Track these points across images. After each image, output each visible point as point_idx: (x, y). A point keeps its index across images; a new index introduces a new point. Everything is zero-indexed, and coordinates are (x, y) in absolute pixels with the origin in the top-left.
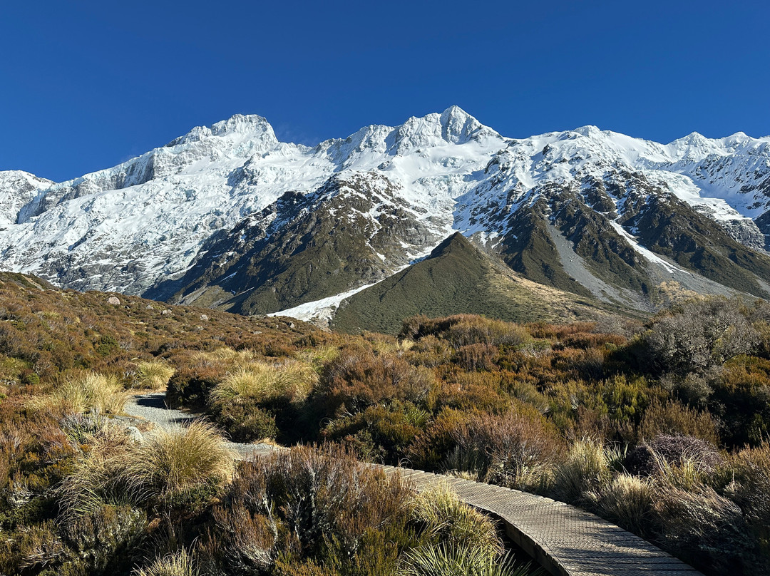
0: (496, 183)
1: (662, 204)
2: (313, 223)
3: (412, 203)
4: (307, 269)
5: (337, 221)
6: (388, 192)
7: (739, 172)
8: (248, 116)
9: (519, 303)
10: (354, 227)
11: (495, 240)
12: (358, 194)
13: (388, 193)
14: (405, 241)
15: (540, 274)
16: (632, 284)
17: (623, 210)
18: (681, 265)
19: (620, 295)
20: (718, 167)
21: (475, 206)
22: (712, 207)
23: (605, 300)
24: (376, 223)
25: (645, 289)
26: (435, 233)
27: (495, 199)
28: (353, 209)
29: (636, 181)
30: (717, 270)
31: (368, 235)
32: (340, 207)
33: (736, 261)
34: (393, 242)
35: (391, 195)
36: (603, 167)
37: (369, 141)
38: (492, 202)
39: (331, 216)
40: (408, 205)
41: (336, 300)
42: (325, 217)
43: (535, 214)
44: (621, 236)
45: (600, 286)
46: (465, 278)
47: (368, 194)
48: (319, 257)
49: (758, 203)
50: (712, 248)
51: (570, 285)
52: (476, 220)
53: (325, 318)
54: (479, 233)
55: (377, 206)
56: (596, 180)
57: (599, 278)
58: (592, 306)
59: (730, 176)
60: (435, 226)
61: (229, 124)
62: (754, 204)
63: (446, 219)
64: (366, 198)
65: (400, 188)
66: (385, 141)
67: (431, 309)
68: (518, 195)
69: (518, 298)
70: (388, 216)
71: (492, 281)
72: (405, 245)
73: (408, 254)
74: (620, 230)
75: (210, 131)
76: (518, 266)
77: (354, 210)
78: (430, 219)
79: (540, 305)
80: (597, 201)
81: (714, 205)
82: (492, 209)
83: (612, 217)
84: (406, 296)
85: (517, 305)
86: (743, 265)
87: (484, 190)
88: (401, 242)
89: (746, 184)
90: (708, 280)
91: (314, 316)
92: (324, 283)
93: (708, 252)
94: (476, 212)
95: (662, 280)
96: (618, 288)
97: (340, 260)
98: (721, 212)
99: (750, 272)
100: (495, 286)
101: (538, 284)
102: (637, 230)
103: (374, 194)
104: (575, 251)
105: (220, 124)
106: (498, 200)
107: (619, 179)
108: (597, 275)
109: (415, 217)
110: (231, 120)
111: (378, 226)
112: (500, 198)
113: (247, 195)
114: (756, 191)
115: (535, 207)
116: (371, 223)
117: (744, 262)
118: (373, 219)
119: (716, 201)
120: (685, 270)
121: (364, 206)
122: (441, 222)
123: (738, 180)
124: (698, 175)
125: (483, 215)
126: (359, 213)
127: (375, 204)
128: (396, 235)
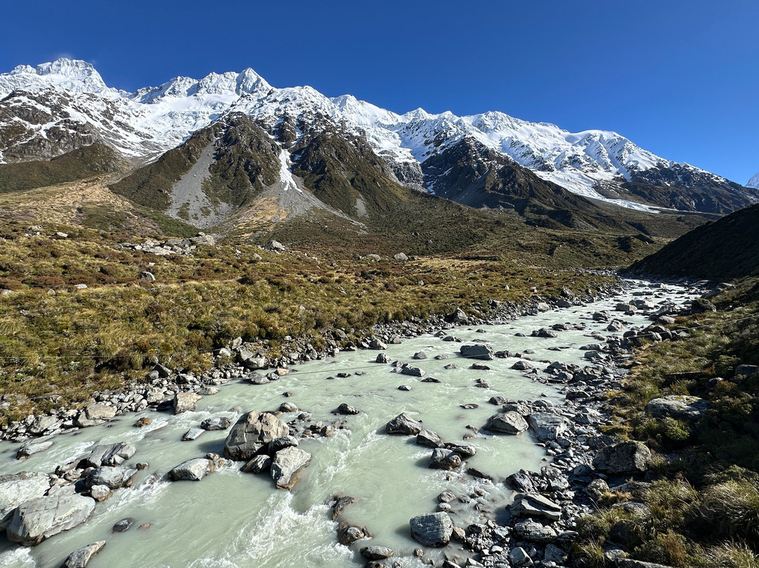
1: (324, 136)
3: (139, 129)
7: (427, 131)
8: (74, 61)
12: (38, 106)
13: (105, 115)
16: (236, 199)
17: (299, 141)
20: (417, 128)
25: (243, 203)
30: (328, 190)
33: (352, 183)
35: (110, 118)
36: (303, 108)
37: (173, 90)
47: (56, 108)
56: (290, 116)
57: (207, 192)
61: (54, 66)
66: (187, 91)
70: (62, 130)
74: (285, 157)
75: (35, 70)
78: (143, 143)
81: (400, 152)
83: (287, 146)
86: (356, 187)
93: (331, 174)
99: (358, 192)
102: (299, 158)
104: (210, 167)
105: (45, 66)
110: (57, 62)
115: (209, 129)
117: (359, 184)
118: (41, 131)
121: (38, 119)
124: (404, 133)
126: (24, 123)
127: (61, 119)
128: (63, 149)
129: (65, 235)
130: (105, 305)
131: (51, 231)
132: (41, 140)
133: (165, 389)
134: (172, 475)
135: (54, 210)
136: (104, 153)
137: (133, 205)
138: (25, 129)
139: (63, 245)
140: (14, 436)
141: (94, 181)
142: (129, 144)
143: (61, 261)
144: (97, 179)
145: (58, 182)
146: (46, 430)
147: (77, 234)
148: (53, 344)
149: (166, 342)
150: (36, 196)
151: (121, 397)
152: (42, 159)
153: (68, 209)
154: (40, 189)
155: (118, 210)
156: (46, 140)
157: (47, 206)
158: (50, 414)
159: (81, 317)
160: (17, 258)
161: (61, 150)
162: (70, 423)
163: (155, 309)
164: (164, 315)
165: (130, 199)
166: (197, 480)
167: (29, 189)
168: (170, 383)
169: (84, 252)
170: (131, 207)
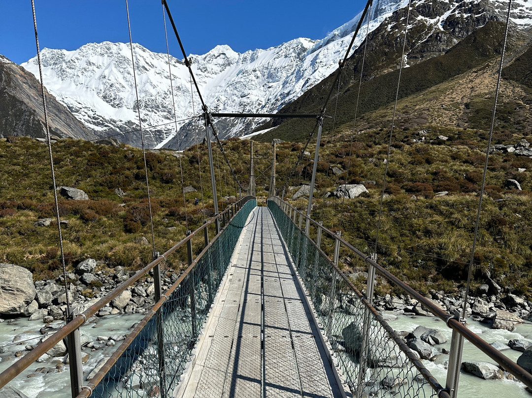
28: (419, 18)
32: (402, 19)
70: (457, 16)
118: (439, 23)
126: (425, 20)
127: (457, 4)
128: (457, 38)
129: (445, 138)
130: (452, 213)
131: (434, 135)
132: (438, 33)
133: (492, 305)
134: (464, 366)
135: (444, 109)
136: (497, 32)
137: (525, 91)
138: (426, 26)
139: (437, 151)
140: (377, 306)
141: (484, 68)
142: (528, 11)
143: (433, 168)
144: (488, 65)
145: (449, 77)
146: (395, 308)
147: (456, 136)
148: (408, 242)
149: (503, 258)
150: (430, 97)
151: (452, 301)
152: (437, 54)
153: (456, 105)
154: (433, 88)
155: (506, 101)
156: (442, 32)
157: (437, 105)
158: (400, 298)
159: (431, 222)
160: (401, 166)
161: (455, 40)
162: (411, 308)
163: (498, 222)
164: (505, 229)
165: (522, 84)
166: (484, 378)
167: (424, 89)
168: (498, 301)
169: (454, 158)
170: (524, 94)
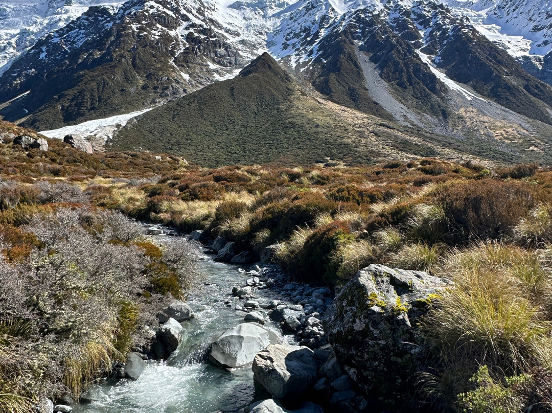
0: (310, 9)
1: (465, 34)
2: (113, 38)
3: (225, 25)
4: (98, 85)
5: (139, 36)
6: (199, 11)
7: (532, 12)
9: (320, 124)
10: (157, 43)
11: (305, 64)
12: (166, 10)
13: (199, 13)
14: (214, 61)
15: (346, 97)
16: (433, 111)
17: (428, 39)
18: (479, 93)
19: (421, 120)
20: (514, 7)
21: (287, 32)
22: (507, 44)
23: (406, 124)
24: (182, 42)
25: (445, 115)
26: (246, 56)
27: (308, 24)
28: (158, 25)
29: (442, 13)
30: (511, 98)
31: (173, 53)
32: (143, 22)
33: (529, 91)
34: (200, 61)
35: (204, 15)
38: (305, 27)
39: (134, 31)
40: (221, 27)
41: (123, 119)
42: (127, 32)
43: (344, 38)
44: (425, 64)
45: (402, 111)
46: (267, 98)
47: (177, 11)
48: (113, 73)
49: (547, 41)
50: (508, 77)
51: (374, 108)
52: (288, 45)
53: (103, 136)
54: (289, 56)
55: (185, 24)
56: (404, 9)
57: (402, 103)
58: (393, 128)
59: (524, 15)
60: (248, 49)
62: (544, 42)
63: (260, 44)
64: (174, 16)
65: (214, 10)
67: (227, 129)
68: (330, 21)
69: (320, 119)
70: (196, 35)
71: (295, 103)
72: (213, 66)
73: (215, 75)
74: (424, 58)
76: (325, 90)
77: (160, 26)
78: (243, 42)
79: (341, 126)
80: (404, 30)
81: (509, 42)
82: (304, 34)
83: (418, 45)
84: (202, 116)
85: (317, 126)
86: (535, 95)
87: (299, 15)
88: (209, 63)
89: (538, 24)
90: (503, 108)
91: (92, 134)
92: (116, 99)
93: (504, 81)
94: (289, 37)
95: (461, 107)
96: (419, 113)
97: (138, 77)
98: (514, 49)
99: (541, 101)
100: (298, 107)
101: (341, 107)
102: (439, 60)
103: (183, 12)
104: (381, 77)
106: (311, 25)
107: (426, 9)
108: (400, 101)
109: (227, 39)
111: (184, 45)
112: (313, 24)
113: (60, 15)
114: (545, 30)
115: (345, 32)
116: (177, 41)
117: (536, 91)
118: (180, 37)
119: (510, 38)
120: (482, 98)
121: (171, 24)
122: (254, 46)
123: (530, 19)
124: (495, 14)
125: (295, 40)
126: (165, 30)
128: (203, 55)
